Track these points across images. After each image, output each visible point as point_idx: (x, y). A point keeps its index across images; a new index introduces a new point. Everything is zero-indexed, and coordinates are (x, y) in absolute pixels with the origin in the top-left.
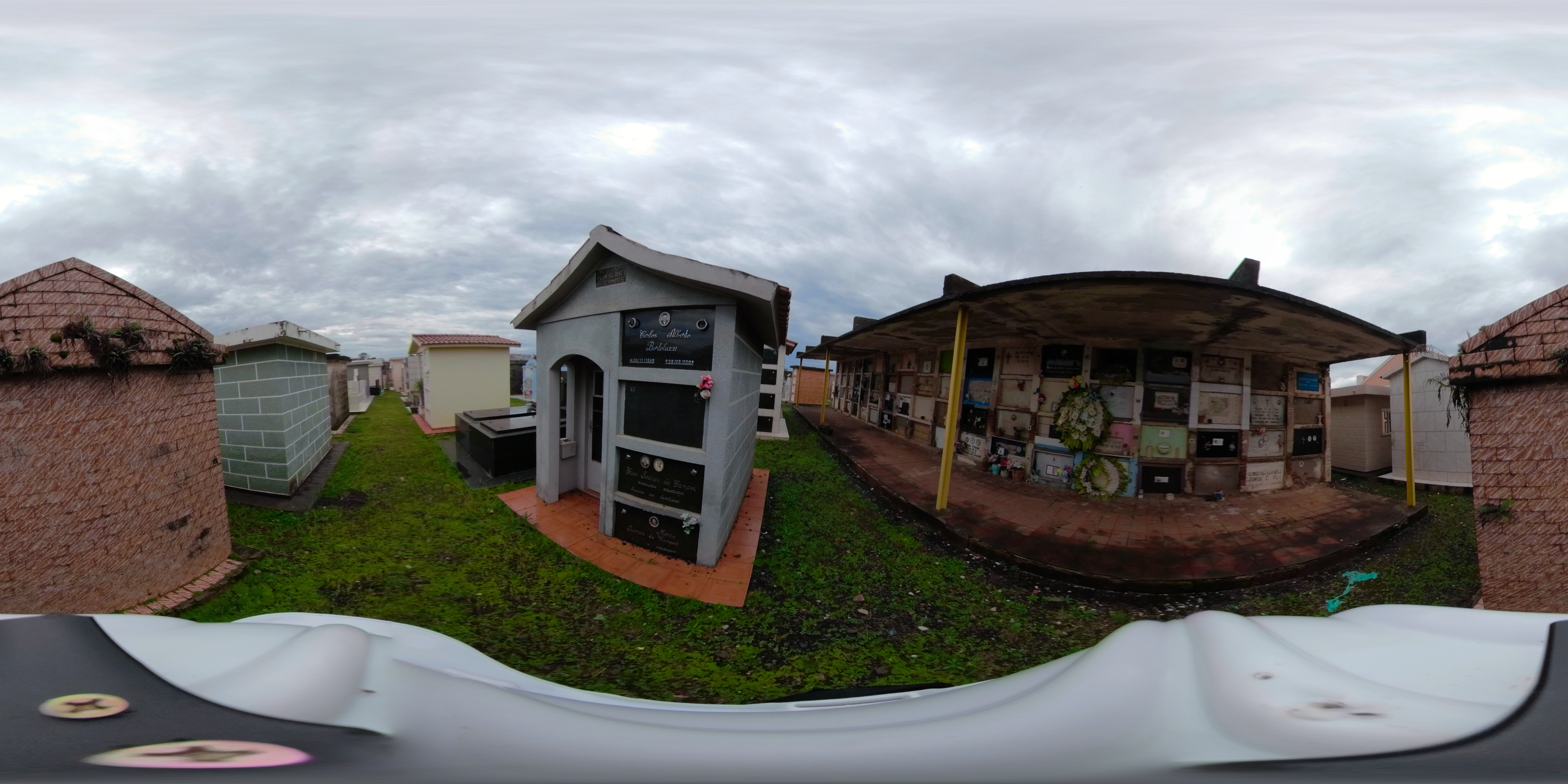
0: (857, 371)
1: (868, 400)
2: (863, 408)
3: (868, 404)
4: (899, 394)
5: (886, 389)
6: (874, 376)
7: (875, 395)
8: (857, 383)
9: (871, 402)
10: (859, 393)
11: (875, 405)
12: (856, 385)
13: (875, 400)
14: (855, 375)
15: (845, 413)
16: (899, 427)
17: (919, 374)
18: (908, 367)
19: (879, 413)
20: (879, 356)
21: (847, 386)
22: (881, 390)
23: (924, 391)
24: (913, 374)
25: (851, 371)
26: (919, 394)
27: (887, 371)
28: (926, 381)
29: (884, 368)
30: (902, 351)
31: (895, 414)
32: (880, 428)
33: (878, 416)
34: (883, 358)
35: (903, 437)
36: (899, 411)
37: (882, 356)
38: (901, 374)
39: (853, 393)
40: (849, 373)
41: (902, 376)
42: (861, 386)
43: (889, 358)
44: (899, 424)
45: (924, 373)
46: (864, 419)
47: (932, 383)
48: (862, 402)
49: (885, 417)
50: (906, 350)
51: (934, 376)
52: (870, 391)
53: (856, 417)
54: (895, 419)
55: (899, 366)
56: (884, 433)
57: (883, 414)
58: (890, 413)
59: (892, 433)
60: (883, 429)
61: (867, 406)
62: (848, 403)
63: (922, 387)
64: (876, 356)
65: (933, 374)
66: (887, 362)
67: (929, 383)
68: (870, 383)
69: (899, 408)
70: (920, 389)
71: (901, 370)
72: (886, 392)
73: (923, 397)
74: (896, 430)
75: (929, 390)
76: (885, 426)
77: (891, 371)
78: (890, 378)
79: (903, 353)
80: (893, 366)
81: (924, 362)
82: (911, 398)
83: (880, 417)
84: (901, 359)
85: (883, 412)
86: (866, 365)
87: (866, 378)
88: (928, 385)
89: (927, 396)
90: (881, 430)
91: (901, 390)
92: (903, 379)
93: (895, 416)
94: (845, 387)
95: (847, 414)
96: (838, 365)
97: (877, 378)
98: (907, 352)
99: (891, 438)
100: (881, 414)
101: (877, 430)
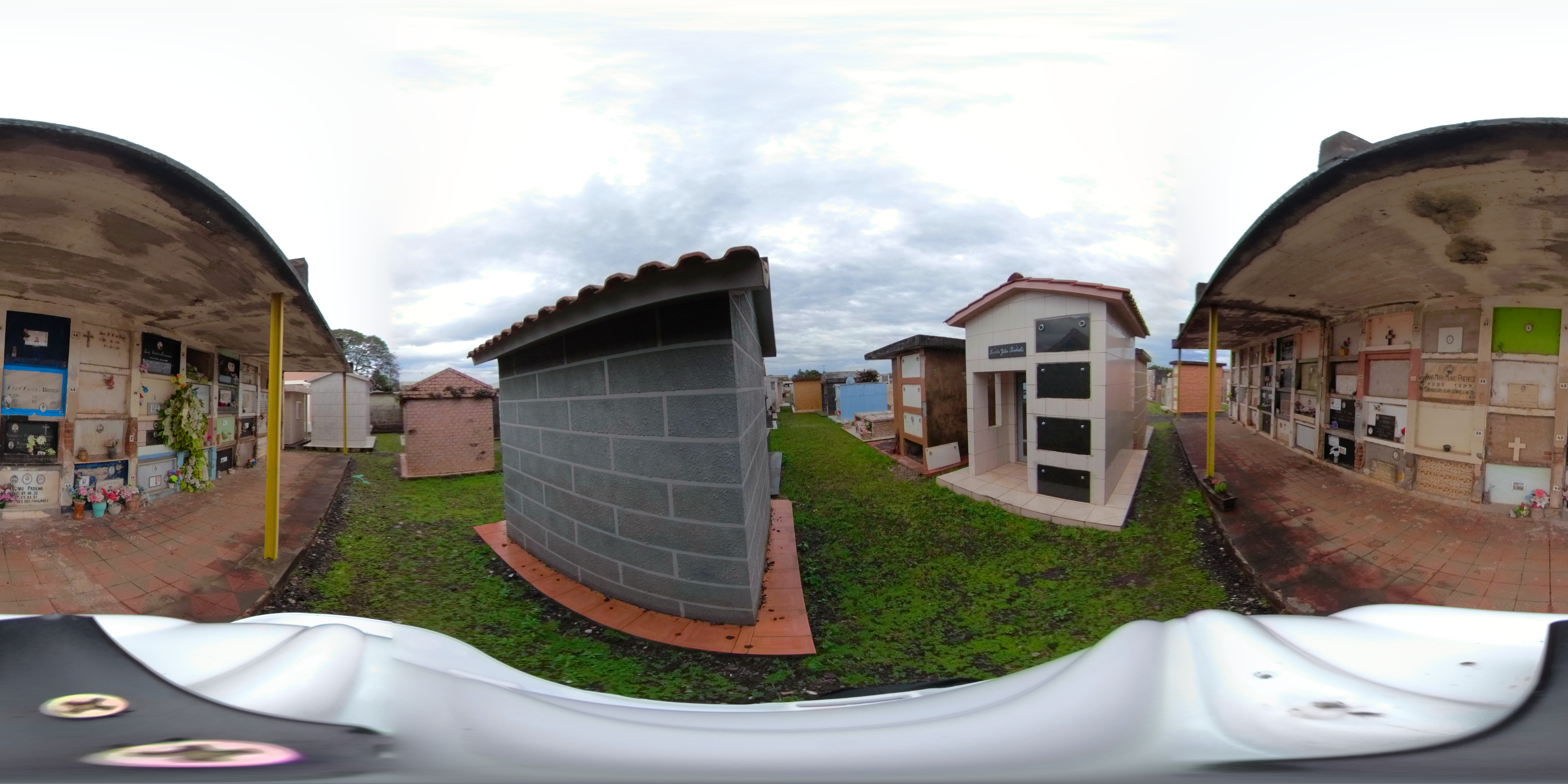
0: (1264, 360)
1: (1292, 408)
2: (1280, 421)
3: (1293, 415)
4: (1368, 398)
5: (1331, 387)
6: (1299, 366)
7: (1304, 400)
8: (1267, 379)
9: (1299, 413)
10: (1272, 397)
11: (1309, 419)
12: (1265, 383)
13: (1306, 409)
14: (1262, 367)
15: (1250, 428)
16: (1375, 464)
17: (1424, 356)
18: (1390, 343)
19: (1320, 434)
20: (1309, 329)
21: (1251, 387)
22: (1322, 391)
23: (1440, 390)
24: (1406, 356)
25: (1255, 360)
26: (1422, 399)
27: (1331, 353)
28: (1449, 372)
29: (1322, 347)
30: (1372, 311)
31: (1361, 437)
32: (1325, 463)
33: (1317, 440)
34: (1318, 332)
35: (1390, 485)
36: (1371, 431)
37: (1316, 326)
38: (1371, 357)
39: (1261, 395)
40: (1252, 366)
41: (1372, 362)
42: (1274, 385)
43: (1332, 329)
44: (1376, 460)
45: (1444, 353)
46: (1287, 443)
47: (1468, 373)
48: (1278, 411)
49: (1334, 442)
50: (1382, 308)
51: (1476, 360)
52: (1296, 393)
53: (1271, 437)
54: (1361, 448)
55: (1365, 343)
56: (1337, 474)
57: (1327, 436)
58: (1346, 435)
59: (1358, 476)
60: (1330, 465)
61: (1292, 419)
62: (1254, 413)
63: (1438, 385)
64: (1302, 330)
65: (1471, 356)
66: (1329, 337)
67: (1455, 374)
68: (1293, 379)
69: (1369, 426)
70: (1431, 387)
71: (1370, 349)
72: (1333, 395)
73: (1446, 405)
74: (1366, 471)
75: (1459, 389)
76: (1336, 460)
77: (1342, 352)
78: (1339, 368)
79: (1372, 315)
80: (1347, 344)
81: (1441, 330)
82: (1405, 406)
83: (1323, 443)
84: (1367, 326)
85: (1328, 432)
86: (1283, 347)
87: (1283, 370)
88: (1452, 379)
89: (1457, 402)
90: (1328, 468)
91: (1371, 391)
92: (1375, 367)
93: (1362, 442)
94: (1246, 388)
95: (1253, 430)
96: (1233, 355)
97: (1307, 370)
98: (1385, 312)
99: (1358, 486)
100: (1323, 435)
101: (1320, 468)
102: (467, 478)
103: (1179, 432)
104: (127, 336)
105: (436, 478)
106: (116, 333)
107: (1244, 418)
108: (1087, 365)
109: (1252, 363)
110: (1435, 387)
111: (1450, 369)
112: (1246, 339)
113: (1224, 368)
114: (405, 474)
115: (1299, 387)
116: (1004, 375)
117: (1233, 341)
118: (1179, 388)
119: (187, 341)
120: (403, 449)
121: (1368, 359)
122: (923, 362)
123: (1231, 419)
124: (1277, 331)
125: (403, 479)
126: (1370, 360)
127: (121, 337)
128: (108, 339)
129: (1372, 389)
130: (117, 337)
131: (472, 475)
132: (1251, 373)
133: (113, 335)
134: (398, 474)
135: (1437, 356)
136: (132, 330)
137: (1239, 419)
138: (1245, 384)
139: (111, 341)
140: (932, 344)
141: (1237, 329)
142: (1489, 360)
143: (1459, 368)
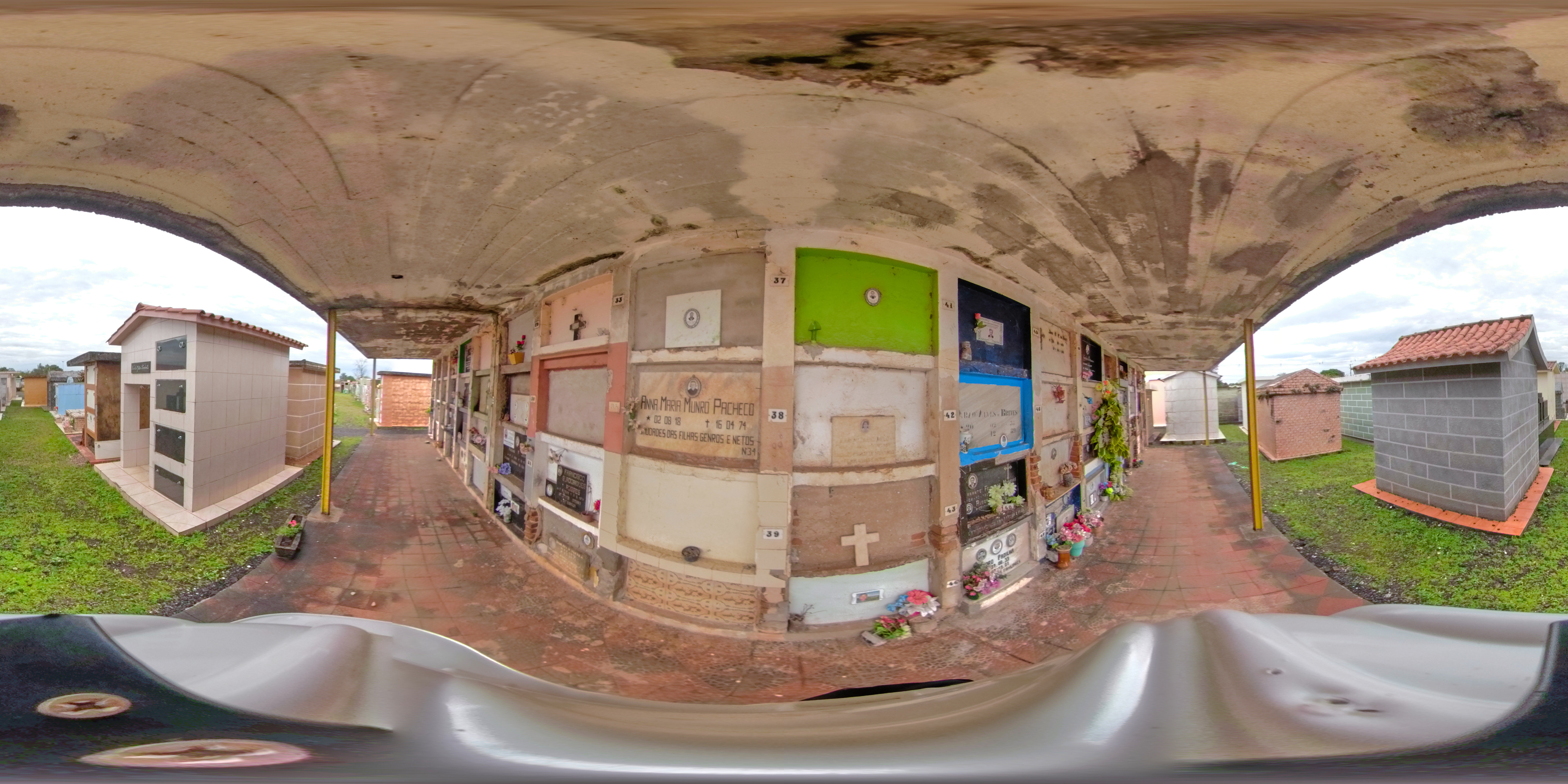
0: (452, 371)
2: (461, 449)
4: (544, 437)
5: (505, 412)
6: (477, 379)
7: (481, 427)
8: (453, 395)
9: (473, 443)
10: (455, 417)
11: (481, 454)
13: (479, 440)
17: (637, 357)
18: (576, 336)
19: (489, 478)
20: (485, 329)
21: (443, 403)
22: (492, 417)
23: (672, 434)
24: (604, 360)
26: (632, 449)
29: (494, 352)
32: (494, 518)
33: (487, 484)
34: (492, 331)
36: (549, 491)
37: (490, 325)
38: (549, 364)
39: (449, 414)
41: (550, 373)
42: (457, 403)
45: (680, 350)
46: (464, 478)
47: (738, 394)
48: (459, 435)
49: (506, 493)
50: (564, 275)
51: (759, 362)
55: (540, 340)
57: (497, 483)
59: (530, 553)
60: (500, 524)
61: (467, 449)
62: (444, 433)
63: (668, 421)
64: (479, 331)
65: (746, 353)
67: (706, 397)
68: (470, 397)
69: (547, 482)
70: (652, 424)
71: (548, 351)
72: (506, 424)
73: (687, 469)
74: (543, 548)
75: (716, 431)
76: (506, 520)
77: (514, 359)
78: (515, 382)
79: (549, 294)
80: (521, 345)
81: (671, 297)
83: (493, 491)
84: (544, 314)
85: (497, 478)
86: (467, 356)
87: (467, 385)
88: (699, 409)
89: (712, 462)
92: (557, 382)
96: (434, 365)
97: (485, 385)
98: (571, 281)
100: (492, 481)
101: (484, 525)
102: (1324, 457)
104: (1068, 338)
105: (1299, 459)
106: (1061, 332)
108: (184, 383)
110: (662, 426)
114: (1273, 458)
115: (476, 408)
119: (1104, 345)
121: (546, 368)
122: (97, 372)
125: (1274, 462)
126: (549, 370)
127: (1064, 338)
128: (1055, 340)
129: (552, 421)
130: (1061, 337)
131: (1327, 454)
133: (1058, 335)
135: (663, 355)
136: (1074, 330)
139: (1058, 343)
140: (102, 359)
142: (787, 362)
143: (715, 384)
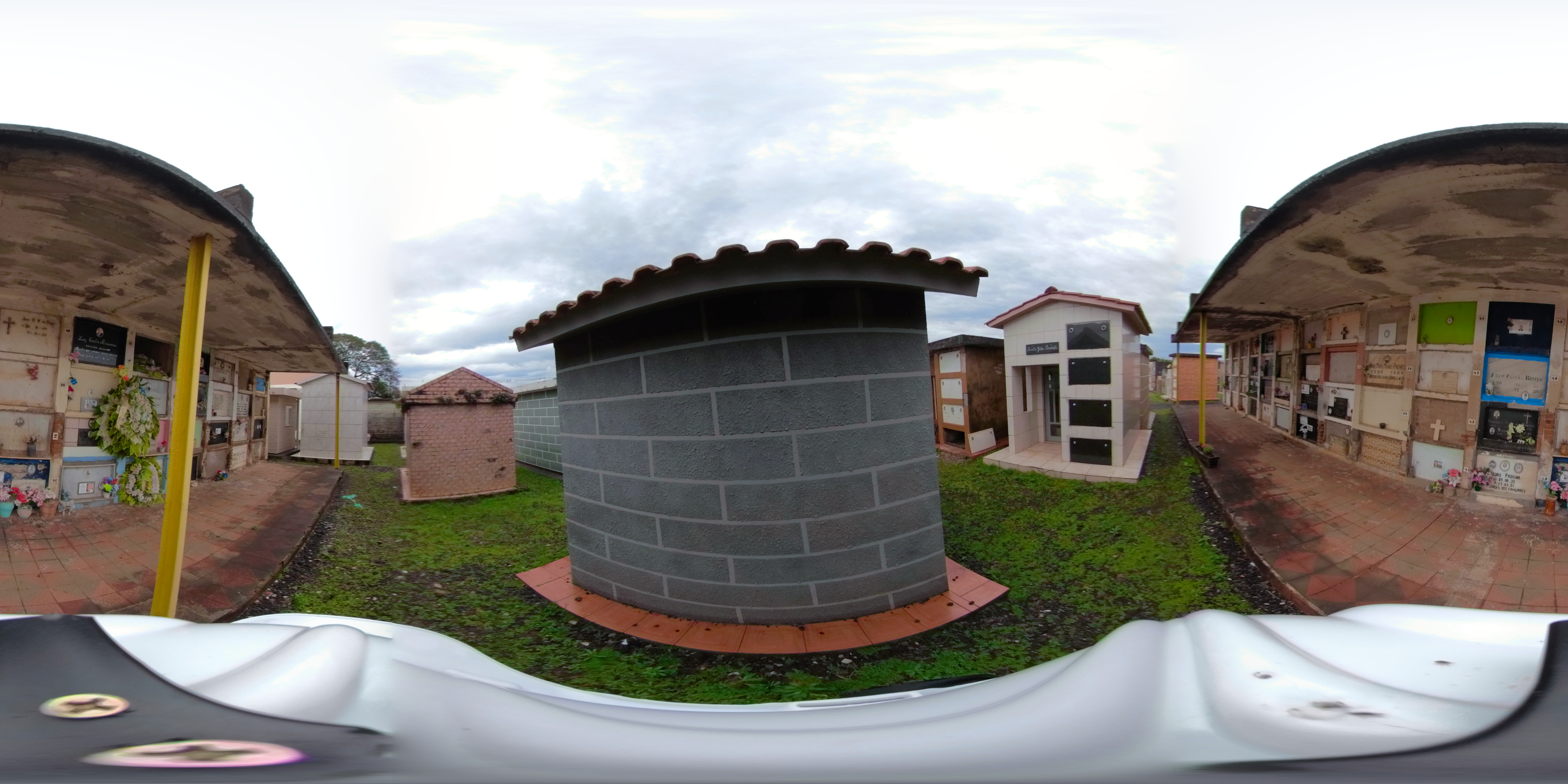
0: (1252, 352)
1: (1273, 393)
2: (1264, 405)
3: (1273, 399)
4: (1328, 384)
5: (1302, 375)
6: (1279, 357)
7: (1283, 387)
8: (1254, 369)
9: (1278, 397)
10: (1258, 384)
11: (1285, 402)
12: (1252, 372)
13: (1283, 394)
14: (1250, 359)
15: (1240, 412)
16: (1332, 439)
17: (1368, 348)
18: (1344, 338)
19: (1293, 414)
20: (1286, 326)
21: (1242, 376)
22: (1295, 378)
23: (1380, 377)
24: (1354, 348)
25: (1245, 353)
26: (1366, 384)
27: (1302, 347)
28: (1386, 361)
29: (1295, 341)
30: (1331, 311)
31: (1323, 416)
32: (1297, 439)
33: (1291, 419)
34: (1292, 328)
35: (1341, 456)
36: (1330, 411)
37: (1291, 324)
38: (1330, 350)
39: (1250, 383)
40: (1242, 358)
41: (1332, 354)
42: (1260, 374)
43: (1303, 326)
44: (1333, 435)
45: (1383, 345)
46: (1269, 423)
47: (1401, 362)
48: (1262, 396)
49: (1304, 421)
50: (1338, 308)
51: (1405, 350)
52: (1276, 381)
53: (1256, 419)
54: (1323, 425)
55: (1325, 338)
56: (1304, 447)
57: (1299, 416)
58: (1311, 415)
59: (1321, 450)
60: (1301, 441)
61: (1272, 403)
62: (1244, 399)
63: (1379, 372)
64: (1281, 327)
65: (1402, 347)
66: (1300, 333)
67: (1391, 363)
68: (1274, 369)
69: (1329, 407)
70: (1373, 374)
71: (1329, 343)
72: (1303, 382)
73: (1383, 389)
74: (1326, 445)
75: (1394, 375)
76: (1305, 436)
77: (1309, 346)
78: (1309, 359)
79: (1331, 315)
80: (1314, 339)
81: (1381, 326)
82: (1353, 390)
83: (1295, 422)
84: (1327, 325)
85: (1299, 412)
86: (1266, 341)
87: (1267, 361)
88: (1389, 367)
89: (1392, 387)
90: (1299, 443)
91: (1331, 377)
92: (1335, 358)
93: (1323, 420)
94: (1237, 377)
95: (1243, 414)
96: (1227, 347)
97: (1285, 360)
98: (1340, 312)
99: (1317, 456)
100: (1295, 416)
101: (1292, 443)
102: (485, 501)
103: (1178, 416)
104: (57, 322)
105: (446, 501)
106: (43, 318)
107: (1236, 404)
108: (1108, 359)
109: (1242, 355)
110: (1376, 374)
111: (1387, 359)
112: (1236, 334)
113: (1220, 359)
114: (407, 496)
115: (1278, 375)
116: (1033, 368)
117: (1226, 336)
118: (1178, 378)
119: (136, 328)
120: (404, 463)
121: (1328, 352)
122: (964, 358)
123: (1225, 406)
124: (1261, 327)
125: (405, 503)
126: (1330, 352)
127: (48, 322)
128: (33, 325)
129: (1332, 376)
130: (44, 322)
131: (491, 496)
132: (1242, 364)
133: (39, 321)
134: (399, 495)
135: (1377, 348)
136: (62, 314)
137: (1232, 405)
138: (1237, 374)
139: (37, 327)
140: (973, 343)
141: (1227, 327)
142: (1415, 350)
143: (1395, 359)
